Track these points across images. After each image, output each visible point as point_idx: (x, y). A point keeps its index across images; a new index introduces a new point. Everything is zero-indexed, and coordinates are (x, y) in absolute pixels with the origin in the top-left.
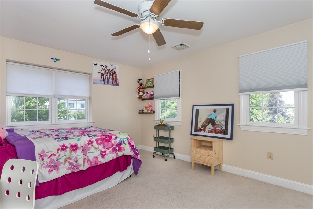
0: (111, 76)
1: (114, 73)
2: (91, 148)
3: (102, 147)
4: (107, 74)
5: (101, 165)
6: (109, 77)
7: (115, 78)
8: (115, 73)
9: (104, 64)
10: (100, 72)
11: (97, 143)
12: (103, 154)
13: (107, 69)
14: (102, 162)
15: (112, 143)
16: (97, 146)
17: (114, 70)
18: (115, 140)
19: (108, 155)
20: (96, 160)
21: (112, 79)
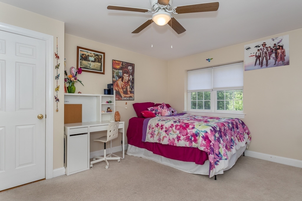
0: (273, 55)
1: (279, 49)
2: (171, 131)
3: (179, 132)
4: (266, 53)
5: (176, 147)
6: (270, 57)
7: (280, 55)
8: (281, 47)
9: (260, 43)
10: (254, 56)
11: (176, 128)
12: (179, 138)
13: (265, 48)
14: (177, 145)
15: (187, 131)
16: (175, 130)
17: (279, 44)
18: (191, 130)
19: (181, 141)
20: (174, 142)
21: (274, 58)
